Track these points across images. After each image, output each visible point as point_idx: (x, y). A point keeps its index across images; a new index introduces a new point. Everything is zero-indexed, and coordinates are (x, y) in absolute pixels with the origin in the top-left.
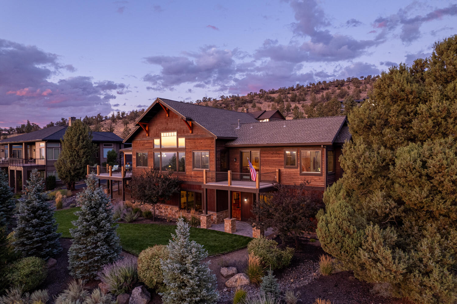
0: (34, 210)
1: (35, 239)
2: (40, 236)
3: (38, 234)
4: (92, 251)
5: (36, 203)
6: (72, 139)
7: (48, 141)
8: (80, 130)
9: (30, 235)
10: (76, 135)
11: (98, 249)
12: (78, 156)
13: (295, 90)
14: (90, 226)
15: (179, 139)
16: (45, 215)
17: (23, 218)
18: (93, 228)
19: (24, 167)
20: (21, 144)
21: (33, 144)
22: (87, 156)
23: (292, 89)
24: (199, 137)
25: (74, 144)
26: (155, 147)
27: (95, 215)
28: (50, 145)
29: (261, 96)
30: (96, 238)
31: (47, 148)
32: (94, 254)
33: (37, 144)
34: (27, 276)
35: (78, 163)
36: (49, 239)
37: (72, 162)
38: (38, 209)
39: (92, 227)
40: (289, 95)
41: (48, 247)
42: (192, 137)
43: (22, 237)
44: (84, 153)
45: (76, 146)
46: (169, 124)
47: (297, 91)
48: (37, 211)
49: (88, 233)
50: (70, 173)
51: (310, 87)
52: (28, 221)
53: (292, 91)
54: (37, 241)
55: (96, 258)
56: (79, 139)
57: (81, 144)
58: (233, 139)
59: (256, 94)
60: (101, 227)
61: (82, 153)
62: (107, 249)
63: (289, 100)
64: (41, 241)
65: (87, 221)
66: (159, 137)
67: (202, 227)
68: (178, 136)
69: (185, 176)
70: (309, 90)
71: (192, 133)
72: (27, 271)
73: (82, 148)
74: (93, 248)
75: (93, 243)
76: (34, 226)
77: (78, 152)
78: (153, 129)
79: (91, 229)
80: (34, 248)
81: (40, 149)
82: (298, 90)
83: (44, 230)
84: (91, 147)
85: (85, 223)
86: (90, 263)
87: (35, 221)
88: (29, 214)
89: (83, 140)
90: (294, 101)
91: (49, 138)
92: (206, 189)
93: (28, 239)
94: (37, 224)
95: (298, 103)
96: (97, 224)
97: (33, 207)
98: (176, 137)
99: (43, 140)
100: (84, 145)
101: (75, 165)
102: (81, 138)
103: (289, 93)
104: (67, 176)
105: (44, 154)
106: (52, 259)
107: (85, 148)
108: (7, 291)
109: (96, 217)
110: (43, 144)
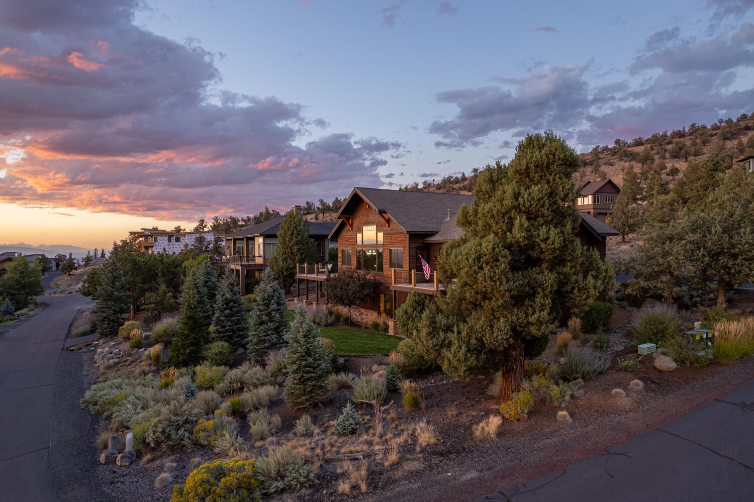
0: (227, 302)
1: (227, 328)
2: (231, 326)
3: (229, 323)
4: (263, 338)
5: (228, 296)
6: (285, 233)
7: (266, 236)
8: (295, 223)
9: (223, 324)
10: (290, 229)
11: (268, 337)
12: (292, 253)
13: (687, 134)
14: (263, 315)
15: (378, 234)
16: (235, 307)
17: (219, 309)
18: (264, 318)
19: (241, 265)
20: (242, 239)
21: (253, 239)
22: (301, 254)
23: (681, 135)
24: (395, 231)
25: (287, 239)
26: (358, 243)
27: (268, 306)
28: (268, 241)
29: (614, 152)
30: (267, 327)
31: (264, 243)
32: (264, 341)
33: (256, 239)
34: (216, 354)
35: (291, 262)
36: (238, 329)
37: (285, 260)
38: (231, 301)
39: (264, 316)
40: (670, 147)
41: (238, 337)
42: (389, 232)
43: (218, 325)
44: (298, 250)
45: (290, 242)
46: (370, 216)
47: (690, 137)
48: (229, 302)
49: (262, 323)
50: (283, 273)
51: (717, 128)
52: (222, 311)
53: (680, 137)
54: (228, 329)
55: (266, 345)
56: (292, 234)
57: (295, 239)
58: (432, 234)
59: (606, 149)
60: (272, 318)
61: (296, 250)
62: (276, 338)
63: (668, 155)
64: (232, 330)
65: (260, 311)
66: (361, 231)
67: (390, 334)
68: (378, 231)
69: (383, 277)
70: (716, 133)
71: (389, 227)
72: (216, 351)
73: (297, 245)
74: (264, 336)
75: (265, 331)
76: (226, 316)
77: (291, 249)
78: (356, 222)
79: (263, 319)
80: (227, 336)
81: (259, 245)
82: (691, 134)
83: (234, 321)
84: (307, 243)
85: (258, 312)
86: (262, 349)
87: (227, 312)
88: (223, 305)
89: (298, 234)
90: (678, 158)
91: (267, 233)
92: (395, 291)
93: (222, 327)
94: (229, 315)
95: (684, 160)
96: (269, 315)
97: (226, 299)
98: (375, 232)
99: (261, 235)
100: (298, 241)
101: (288, 264)
102: (295, 232)
103: (670, 143)
104: (279, 277)
105: (262, 253)
106: (240, 349)
107: (300, 244)
108: (201, 362)
109: (268, 308)
110: (261, 240)
